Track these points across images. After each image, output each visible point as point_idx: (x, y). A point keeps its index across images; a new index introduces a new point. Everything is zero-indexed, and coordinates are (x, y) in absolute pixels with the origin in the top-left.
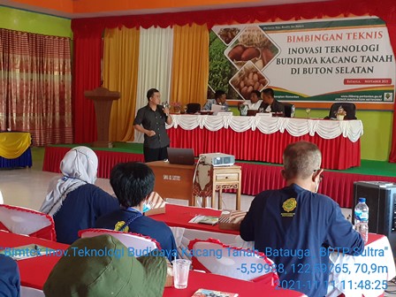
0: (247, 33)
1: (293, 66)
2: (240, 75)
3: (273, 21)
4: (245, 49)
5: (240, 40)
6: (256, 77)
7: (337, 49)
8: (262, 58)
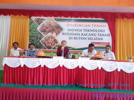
0: (49, 21)
1: (70, 36)
2: (45, 38)
3: (61, 17)
4: (47, 28)
5: (45, 24)
6: (53, 40)
7: (88, 30)
8: (56, 32)
